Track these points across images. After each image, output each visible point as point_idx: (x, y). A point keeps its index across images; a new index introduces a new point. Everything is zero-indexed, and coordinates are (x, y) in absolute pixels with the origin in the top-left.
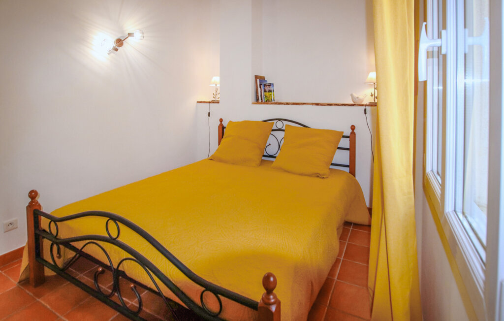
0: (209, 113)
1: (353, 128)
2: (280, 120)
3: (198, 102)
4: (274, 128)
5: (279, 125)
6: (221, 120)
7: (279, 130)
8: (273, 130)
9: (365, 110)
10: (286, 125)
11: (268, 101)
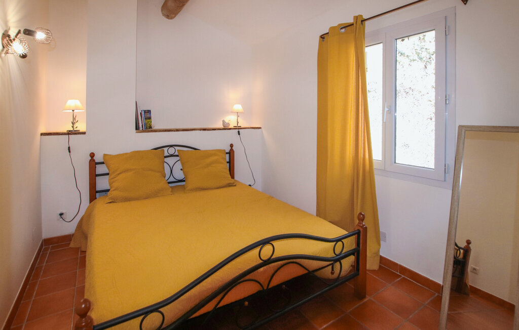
0: (69, 148)
1: (232, 146)
2: (171, 146)
3: (42, 134)
4: (166, 154)
5: (172, 151)
6: (92, 155)
7: (172, 156)
8: (166, 157)
9: (239, 132)
10: (178, 150)
11: (149, 128)
